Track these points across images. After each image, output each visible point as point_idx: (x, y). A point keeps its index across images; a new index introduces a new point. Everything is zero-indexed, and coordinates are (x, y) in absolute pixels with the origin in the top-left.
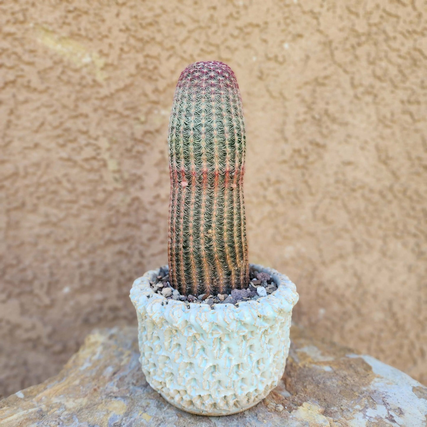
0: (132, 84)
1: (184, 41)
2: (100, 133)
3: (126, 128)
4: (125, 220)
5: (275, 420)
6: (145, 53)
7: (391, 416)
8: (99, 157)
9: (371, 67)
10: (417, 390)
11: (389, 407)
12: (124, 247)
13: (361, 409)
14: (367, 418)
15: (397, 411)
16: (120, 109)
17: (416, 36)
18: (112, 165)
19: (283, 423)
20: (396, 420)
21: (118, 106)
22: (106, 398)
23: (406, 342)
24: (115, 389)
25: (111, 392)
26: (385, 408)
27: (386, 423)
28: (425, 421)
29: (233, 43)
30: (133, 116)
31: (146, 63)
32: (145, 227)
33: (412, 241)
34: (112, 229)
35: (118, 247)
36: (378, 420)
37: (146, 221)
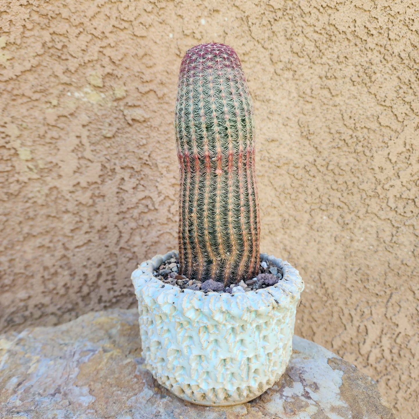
0: (39, 65)
1: (94, 17)
2: (8, 119)
3: (36, 113)
4: (44, 211)
5: (192, 414)
6: (51, 31)
7: (307, 392)
8: (8, 146)
9: (289, 43)
10: (332, 361)
11: (305, 384)
12: (46, 241)
13: (278, 389)
14: (284, 398)
15: (313, 386)
16: (28, 93)
17: (330, 11)
18: (24, 154)
19: (200, 416)
20: (312, 397)
21: (26, 89)
22: (6, 414)
23: (336, 309)
24: (18, 403)
25: (13, 407)
26: (301, 384)
27: (302, 401)
28: (339, 394)
29: (146, 19)
30: (44, 99)
31: (53, 41)
32: (66, 217)
33: (336, 213)
34: (31, 223)
35: (38, 241)
36: (294, 399)
37: (67, 212)
